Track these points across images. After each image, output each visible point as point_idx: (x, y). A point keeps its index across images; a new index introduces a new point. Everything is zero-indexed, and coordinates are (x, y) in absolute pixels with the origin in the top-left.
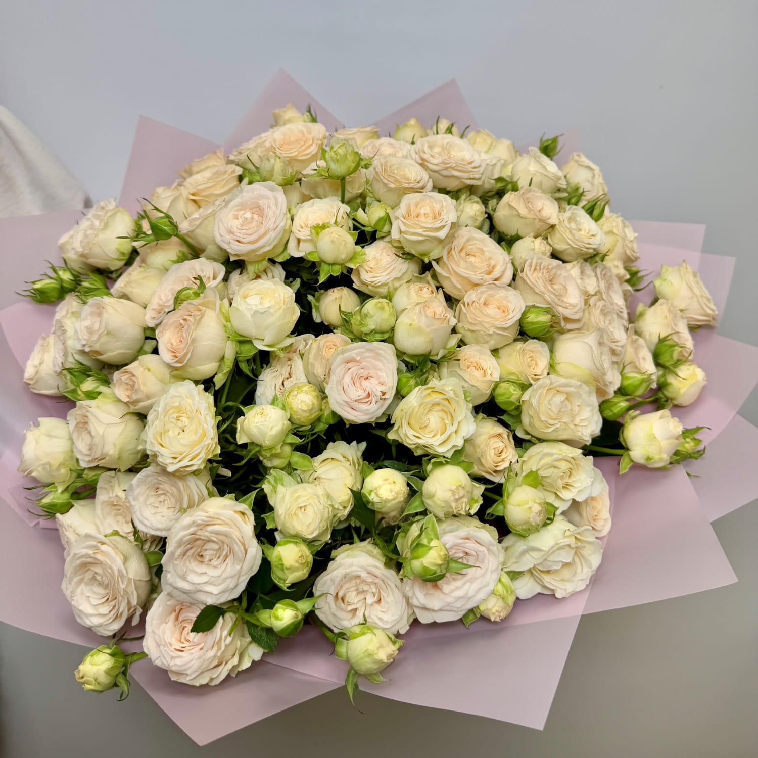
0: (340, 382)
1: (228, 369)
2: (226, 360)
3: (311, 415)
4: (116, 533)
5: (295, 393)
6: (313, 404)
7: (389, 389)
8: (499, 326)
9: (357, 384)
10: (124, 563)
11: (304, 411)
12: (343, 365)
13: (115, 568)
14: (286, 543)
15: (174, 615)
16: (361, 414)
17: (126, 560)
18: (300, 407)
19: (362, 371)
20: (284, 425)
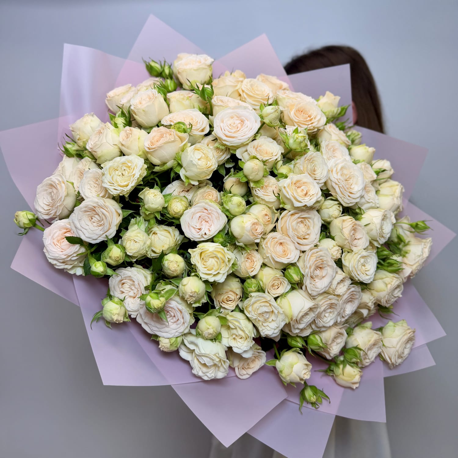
0: (194, 214)
1: (163, 169)
2: (165, 165)
3: (174, 215)
4: (73, 184)
5: (178, 201)
6: (180, 212)
7: (209, 235)
8: (273, 257)
9: (200, 221)
10: (66, 196)
11: (174, 211)
12: (203, 208)
13: (61, 195)
14: (119, 247)
15: (65, 231)
16: (190, 233)
17: (68, 195)
18: (174, 208)
19: (207, 218)
20: (158, 207)
